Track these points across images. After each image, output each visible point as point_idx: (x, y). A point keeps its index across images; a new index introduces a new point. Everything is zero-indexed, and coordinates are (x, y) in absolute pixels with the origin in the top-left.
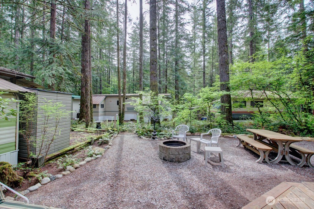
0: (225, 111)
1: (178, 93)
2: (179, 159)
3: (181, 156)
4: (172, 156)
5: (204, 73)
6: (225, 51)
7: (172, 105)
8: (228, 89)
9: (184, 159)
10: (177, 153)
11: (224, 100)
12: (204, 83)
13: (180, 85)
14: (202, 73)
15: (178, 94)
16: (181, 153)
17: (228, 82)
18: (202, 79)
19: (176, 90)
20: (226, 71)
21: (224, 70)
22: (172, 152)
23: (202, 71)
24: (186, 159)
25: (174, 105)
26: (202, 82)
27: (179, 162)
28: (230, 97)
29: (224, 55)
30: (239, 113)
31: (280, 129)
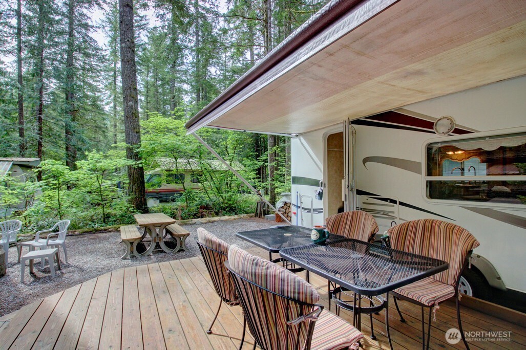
0: (134, 190)
6: (132, 96)
8: (137, 156)
11: (132, 173)
20: (134, 128)
21: (131, 126)
28: (142, 169)
29: (130, 103)
30: (172, 192)
31: (201, 210)
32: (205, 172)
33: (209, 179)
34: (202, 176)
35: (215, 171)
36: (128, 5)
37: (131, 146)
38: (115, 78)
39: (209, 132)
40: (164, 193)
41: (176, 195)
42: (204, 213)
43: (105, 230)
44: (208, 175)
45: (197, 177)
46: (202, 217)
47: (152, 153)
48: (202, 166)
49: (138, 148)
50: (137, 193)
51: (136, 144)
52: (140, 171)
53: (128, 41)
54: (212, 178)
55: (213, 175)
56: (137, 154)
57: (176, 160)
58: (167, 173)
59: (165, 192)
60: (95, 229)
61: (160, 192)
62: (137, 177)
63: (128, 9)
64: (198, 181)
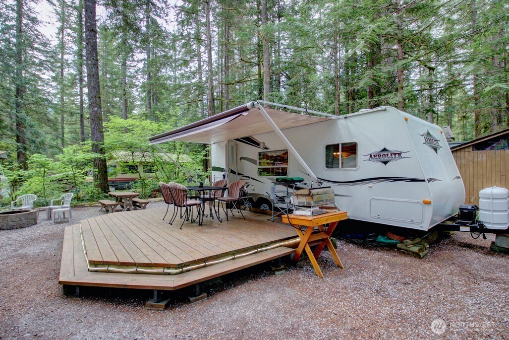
0: (99, 177)
1: (25, 149)
2: (21, 225)
3: (24, 221)
4: (12, 223)
5: (82, 116)
6: (97, 103)
7: (10, 171)
8: (102, 151)
9: (28, 224)
10: (18, 219)
11: (97, 164)
12: (83, 133)
13: (28, 135)
14: (79, 116)
15: (24, 152)
16: (23, 218)
17: (101, 143)
18: (79, 126)
19: (18, 144)
20: (99, 129)
21: (96, 127)
22: (11, 220)
23: (79, 113)
24: (30, 224)
25: (13, 171)
26: (79, 130)
27: (21, 228)
28: (105, 161)
29: (95, 109)
30: (127, 181)
31: (154, 193)
32: (157, 163)
33: (161, 169)
34: (154, 167)
35: (165, 163)
36: (93, 30)
37: (96, 143)
38: (62, 70)
39: (161, 130)
40: (119, 182)
41: (131, 183)
42: (157, 195)
43: (82, 206)
44: (159, 166)
45: (150, 168)
46: (155, 197)
47: (113, 148)
48: (155, 159)
49: (103, 144)
50: (101, 180)
51: (100, 141)
52: (104, 163)
53: (93, 59)
54: (163, 168)
55: (163, 166)
56: (101, 150)
57: (133, 154)
58: (125, 164)
59: (120, 180)
60: (74, 205)
61: (115, 181)
62: (102, 167)
63: (92, 34)
64: (150, 171)
